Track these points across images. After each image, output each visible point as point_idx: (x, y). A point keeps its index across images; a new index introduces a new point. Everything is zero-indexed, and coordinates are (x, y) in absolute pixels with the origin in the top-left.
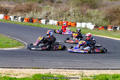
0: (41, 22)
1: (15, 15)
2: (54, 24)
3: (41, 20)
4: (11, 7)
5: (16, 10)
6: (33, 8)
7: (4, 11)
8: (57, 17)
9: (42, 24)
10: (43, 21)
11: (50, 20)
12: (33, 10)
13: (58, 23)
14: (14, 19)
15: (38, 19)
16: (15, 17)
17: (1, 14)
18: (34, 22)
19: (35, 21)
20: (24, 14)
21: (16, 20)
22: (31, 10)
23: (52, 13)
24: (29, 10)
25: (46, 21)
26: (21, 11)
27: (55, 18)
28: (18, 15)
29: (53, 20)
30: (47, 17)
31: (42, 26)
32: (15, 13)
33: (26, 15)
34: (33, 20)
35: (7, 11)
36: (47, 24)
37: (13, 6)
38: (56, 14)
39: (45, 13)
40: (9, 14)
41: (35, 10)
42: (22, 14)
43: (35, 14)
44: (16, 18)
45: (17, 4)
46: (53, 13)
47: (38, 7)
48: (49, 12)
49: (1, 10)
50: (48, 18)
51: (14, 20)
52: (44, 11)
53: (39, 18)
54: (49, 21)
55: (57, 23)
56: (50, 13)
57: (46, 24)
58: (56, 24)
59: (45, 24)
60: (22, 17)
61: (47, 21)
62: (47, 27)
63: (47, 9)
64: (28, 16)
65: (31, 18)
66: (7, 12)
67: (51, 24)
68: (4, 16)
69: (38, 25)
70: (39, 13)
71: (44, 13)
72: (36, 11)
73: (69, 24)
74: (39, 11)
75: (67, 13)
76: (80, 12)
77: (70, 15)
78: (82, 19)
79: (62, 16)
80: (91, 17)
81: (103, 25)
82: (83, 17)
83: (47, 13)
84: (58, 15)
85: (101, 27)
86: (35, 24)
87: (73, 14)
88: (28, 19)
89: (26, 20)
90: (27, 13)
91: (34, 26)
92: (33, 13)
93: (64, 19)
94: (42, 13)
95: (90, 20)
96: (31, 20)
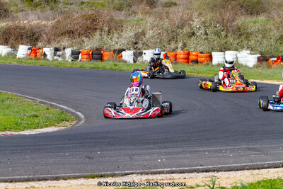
0: (122, 56)
1: (57, 46)
3: (123, 53)
4: (45, 26)
5: (58, 31)
6: (101, 23)
7: (27, 37)
8: (160, 42)
9: (126, 62)
10: (128, 56)
11: (144, 52)
12: (101, 30)
13: (166, 56)
14: (55, 54)
15: (114, 51)
16: (57, 50)
17: (22, 44)
18: (105, 58)
19: (107, 55)
20: (78, 40)
21: (59, 56)
22: (96, 29)
23: (149, 33)
24: (90, 28)
25: (134, 54)
26: (70, 33)
28: (63, 44)
30: (136, 43)
31: (125, 68)
32: (54, 40)
33: (83, 41)
34: (102, 55)
35: (36, 36)
36: (138, 63)
37: (50, 23)
38: (160, 34)
39: (132, 34)
40: (40, 44)
41: (107, 29)
42: (74, 41)
43: (105, 37)
44: (58, 53)
45: (59, 18)
46: (151, 32)
47: (112, 19)
48: (140, 31)
49: (22, 36)
50: (140, 45)
51: (56, 58)
52: (129, 28)
53: (117, 47)
54: (141, 53)
56: (144, 33)
57: (135, 61)
59: (132, 61)
60: (75, 48)
61: (138, 54)
63: (136, 23)
64: (89, 44)
65: (97, 50)
66: (37, 39)
68: (29, 49)
69: (115, 65)
70: (116, 35)
71: (129, 34)
72: (109, 31)
73: (192, 57)
74: (116, 29)
75: (186, 30)
76: (218, 25)
77: (193, 34)
78: (226, 43)
79: (173, 38)
80: (248, 36)
81: (280, 54)
82: (226, 36)
83: (136, 35)
84: (165, 37)
85: (275, 59)
86: (107, 64)
87: (203, 31)
88: (91, 53)
89: (85, 56)
90: (86, 37)
91: (104, 69)
92: (101, 35)
93: (180, 45)
94: (123, 34)
95: (245, 42)
96: (97, 55)
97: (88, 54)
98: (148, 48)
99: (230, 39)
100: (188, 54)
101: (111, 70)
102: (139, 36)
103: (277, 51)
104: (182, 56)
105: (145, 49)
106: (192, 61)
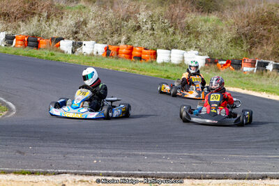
0: (59, 46)
2: (95, 53)
3: (62, 42)
6: (40, 9)
8: (103, 34)
9: (63, 52)
10: (66, 45)
11: (84, 42)
12: (40, 15)
13: (107, 49)
15: (52, 39)
18: (42, 46)
19: (43, 44)
20: (14, 24)
22: (34, 13)
23: (91, 24)
24: (27, 13)
25: (74, 44)
26: (5, 16)
27: (100, 37)
29: (92, 42)
30: (76, 33)
31: (62, 59)
33: (19, 26)
34: (38, 42)
36: (76, 54)
38: (103, 24)
39: (72, 22)
41: (46, 14)
42: (9, 24)
43: (43, 23)
46: (93, 22)
47: (52, 5)
48: (82, 20)
50: (80, 36)
52: (70, 16)
53: (56, 35)
54: (81, 44)
55: (104, 50)
56: (85, 23)
57: (73, 52)
58: (100, 54)
59: (70, 52)
60: (10, 32)
61: (77, 45)
62: (75, 61)
63: (77, 10)
64: (25, 30)
65: (33, 36)
67: (89, 53)
69: (52, 55)
70: (55, 22)
71: (69, 22)
72: (48, 17)
73: (135, 53)
74: (55, 16)
75: (132, 23)
76: (166, 21)
77: (139, 28)
78: (173, 40)
79: (117, 31)
80: (198, 35)
81: (230, 58)
82: (174, 33)
83: (76, 23)
84: (107, 28)
85: (225, 62)
86: (43, 52)
87: (149, 26)
88: (26, 39)
89: (20, 42)
90: (23, 21)
91: (39, 58)
92: (39, 21)
93: (124, 38)
94: (62, 21)
95: (193, 42)
96: (33, 42)
97: (23, 40)
98: (89, 38)
99: (178, 37)
100: (132, 49)
101: (47, 59)
102: (80, 25)
103: (227, 53)
104: (124, 51)
105: (85, 40)
106: (135, 57)
